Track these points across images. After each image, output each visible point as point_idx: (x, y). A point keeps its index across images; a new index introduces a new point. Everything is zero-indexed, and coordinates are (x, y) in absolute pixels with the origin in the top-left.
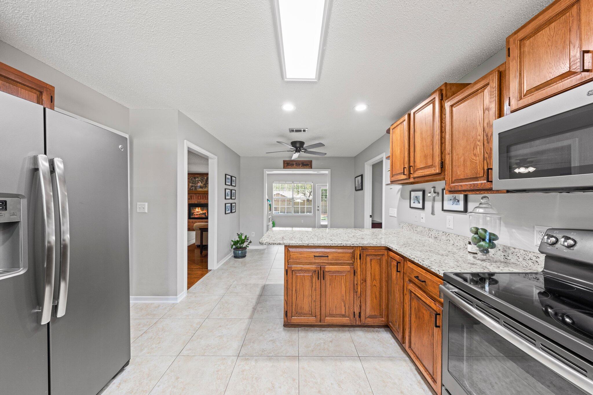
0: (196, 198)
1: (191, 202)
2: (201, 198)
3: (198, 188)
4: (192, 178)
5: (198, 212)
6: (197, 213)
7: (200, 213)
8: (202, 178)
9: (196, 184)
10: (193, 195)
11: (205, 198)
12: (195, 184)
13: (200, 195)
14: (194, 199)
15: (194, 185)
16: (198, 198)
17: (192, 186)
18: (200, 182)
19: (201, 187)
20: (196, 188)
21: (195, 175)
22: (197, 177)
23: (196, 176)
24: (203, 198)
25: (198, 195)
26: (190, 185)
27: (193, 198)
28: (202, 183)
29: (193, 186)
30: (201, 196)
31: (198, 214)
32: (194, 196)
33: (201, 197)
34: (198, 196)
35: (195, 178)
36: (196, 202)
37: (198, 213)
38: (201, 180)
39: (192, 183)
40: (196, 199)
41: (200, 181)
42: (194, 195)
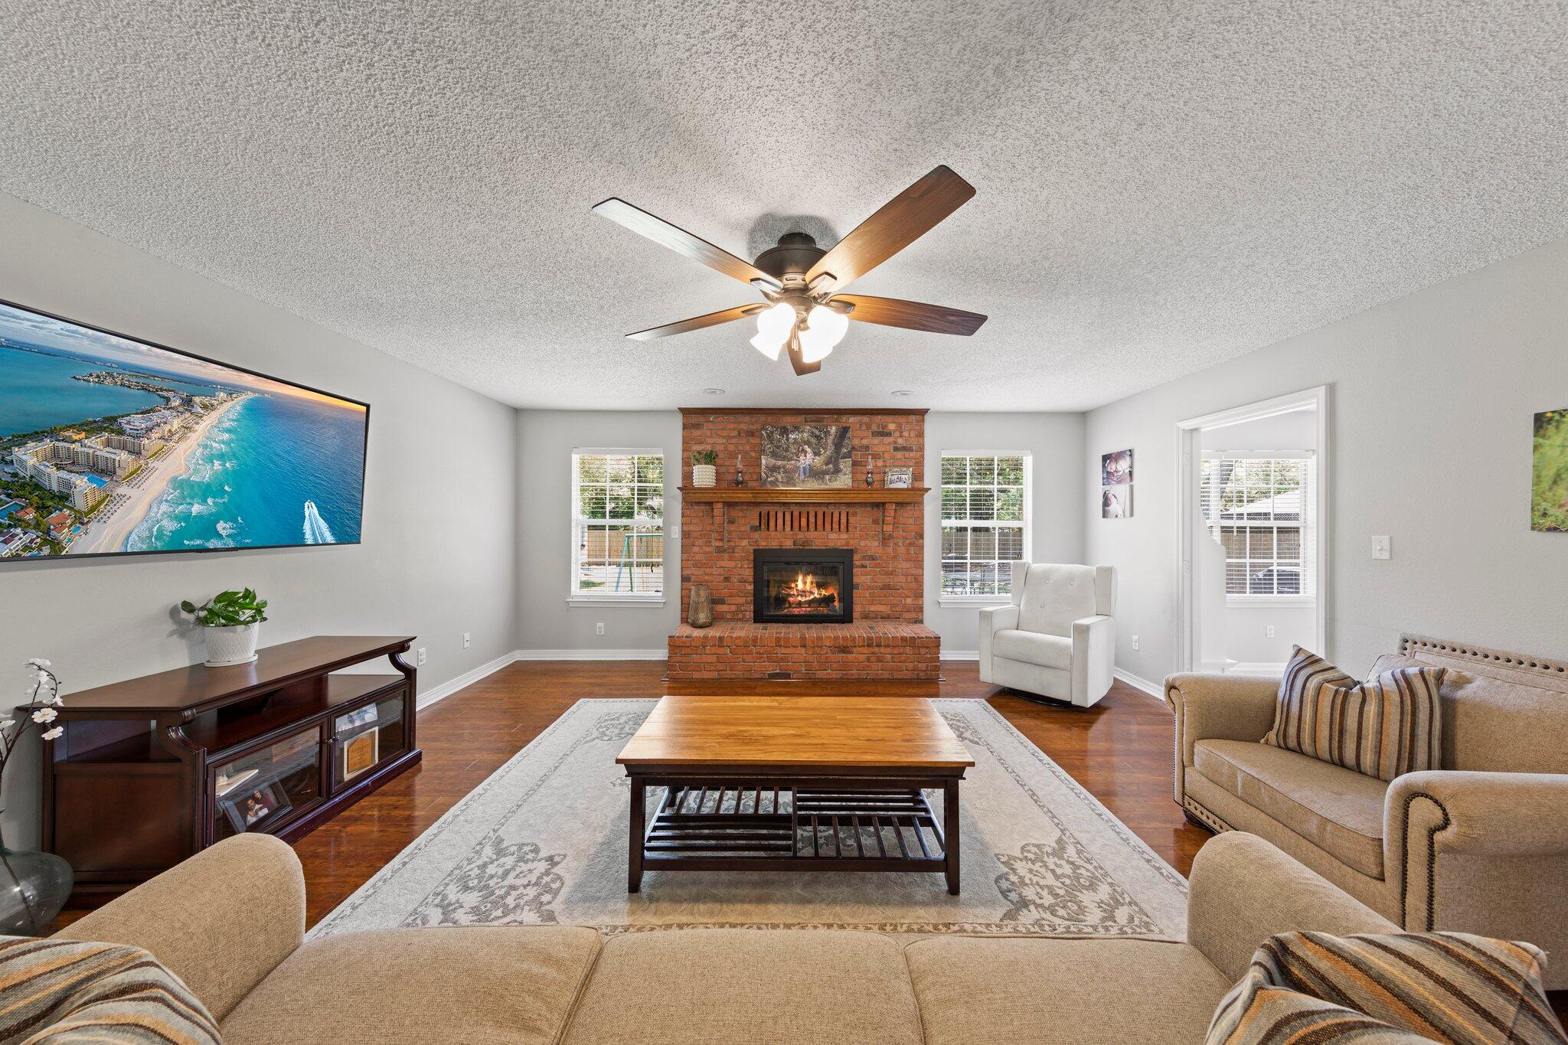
0: (788, 523)
1: (763, 544)
2: (812, 526)
3: (802, 477)
4: (772, 433)
5: (804, 592)
6: (799, 597)
8: (817, 433)
9: (790, 459)
10: (772, 509)
11: (828, 526)
12: (784, 458)
13: (804, 510)
14: (780, 527)
15: (779, 463)
16: (796, 524)
17: (774, 469)
18: (809, 450)
19: (814, 473)
20: (792, 478)
21: (784, 414)
22: (796, 428)
23: (788, 420)
24: (820, 522)
25: (796, 511)
27: (772, 524)
28: (816, 454)
29: (779, 468)
30: (812, 515)
32: (780, 515)
33: (812, 520)
34: (796, 514)
35: (785, 431)
36: (788, 544)
38: (813, 440)
39: (774, 455)
40: (788, 528)
41: (808, 443)
42: (776, 508)
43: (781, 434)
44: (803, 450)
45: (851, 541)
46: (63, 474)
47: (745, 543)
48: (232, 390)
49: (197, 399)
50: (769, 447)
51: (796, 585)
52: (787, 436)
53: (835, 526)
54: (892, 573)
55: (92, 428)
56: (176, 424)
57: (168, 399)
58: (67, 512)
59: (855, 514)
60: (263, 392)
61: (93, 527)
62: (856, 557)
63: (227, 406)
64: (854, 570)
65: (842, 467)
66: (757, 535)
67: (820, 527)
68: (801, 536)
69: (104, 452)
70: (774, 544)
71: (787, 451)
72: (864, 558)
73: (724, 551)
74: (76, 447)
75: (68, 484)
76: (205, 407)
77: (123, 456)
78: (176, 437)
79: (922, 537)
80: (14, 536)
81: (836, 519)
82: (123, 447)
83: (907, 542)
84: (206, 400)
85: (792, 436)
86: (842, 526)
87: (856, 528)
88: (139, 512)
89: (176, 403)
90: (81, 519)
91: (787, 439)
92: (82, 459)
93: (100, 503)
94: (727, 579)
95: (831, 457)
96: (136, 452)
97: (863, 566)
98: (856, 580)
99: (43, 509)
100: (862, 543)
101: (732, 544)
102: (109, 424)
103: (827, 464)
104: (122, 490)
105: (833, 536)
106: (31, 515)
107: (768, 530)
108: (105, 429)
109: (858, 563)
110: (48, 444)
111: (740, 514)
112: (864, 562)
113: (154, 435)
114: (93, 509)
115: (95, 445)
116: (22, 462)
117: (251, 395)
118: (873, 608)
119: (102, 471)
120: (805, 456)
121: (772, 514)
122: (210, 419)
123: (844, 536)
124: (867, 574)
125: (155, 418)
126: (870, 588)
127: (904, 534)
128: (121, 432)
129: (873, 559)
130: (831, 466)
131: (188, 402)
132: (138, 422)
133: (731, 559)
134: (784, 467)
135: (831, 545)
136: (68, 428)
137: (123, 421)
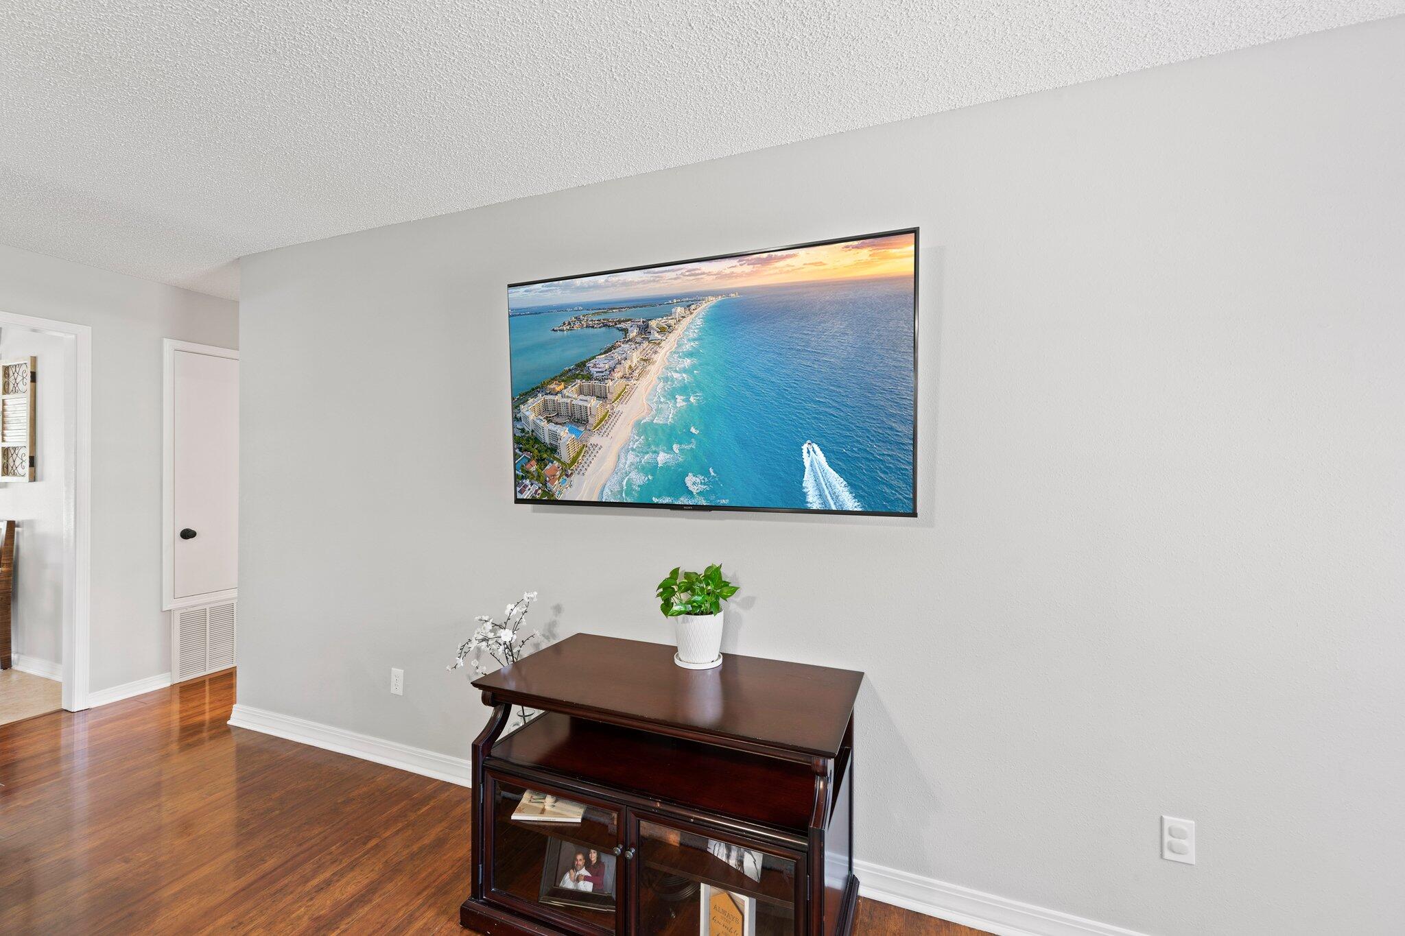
46: (552, 426)
48: (690, 300)
49: (653, 323)
55: (567, 377)
56: (635, 357)
57: (625, 331)
58: (556, 464)
60: (727, 293)
61: (575, 478)
63: (685, 322)
69: (578, 401)
74: (558, 398)
75: (555, 436)
76: (662, 330)
77: (593, 403)
78: (636, 374)
80: (525, 486)
82: (592, 393)
84: (662, 322)
88: (609, 463)
89: (633, 333)
90: (566, 472)
92: (563, 411)
93: (579, 454)
96: (603, 397)
99: (541, 461)
102: (578, 372)
104: (594, 439)
106: (534, 468)
108: (576, 377)
110: (540, 398)
113: (617, 375)
114: (574, 460)
115: (570, 395)
116: (526, 417)
117: (713, 301)
119: (578, 420)
122: (669, 343)
125: (616, 354)
128: (589, 377)
131: (645, 329)
132: (602, 363)
136: (550, 382)
137: (590, 364)
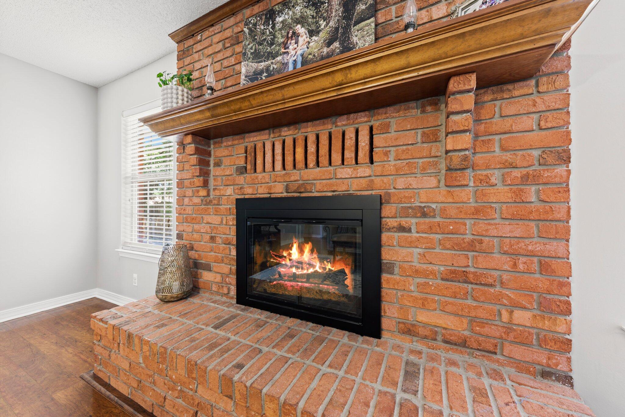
0: (279, 158)
1: (249, 192)
2: (311, 159)
4: (255, 25)
5: (300, 263)
6: (294, 270)
7: (311, 270)
9: (277, 54)
10: (260, 140)
11: (336, 157)
12: (269, 56)
13: (300, 134)
14: (268, 165)
15: (262, 65)
16: (289, 159)
18: (302, 31)
22: (286, 5)
24: (324, 150)
26: (243, 70)
27: (259, 163)
30: (311, 140)
31: (302, 276)
32: (269, 147)
33: (312, 149)
34: (289, 142)
35: (271, 15)
36: (279, 190)
37: (299, 272)
38: (309, 12)
39: (257, 56)
40: (278, 165)
41: (301, 20)
42: (264, 138)
43: (266, 23)
44: (294, 33)
45: (377, 180)
47: (229, 191)
50: (250, 47)
51: (290, 255)
52: (273, 21)
53: (349, 154)
54: (471, 246)
59: (385, 129)
62: (387, 210)
64: (385, 236)
65: (355, 39)
66: (241, 179)
67: (324, 160)
68: (295, 175)
70: (262, 192)
71: (272, 44)
72: (405, 213)
73: (209, 203)
79: (565, 158)
81: (350, 143)
83: (517, 173)
85: (279, 19)
86: (360, 154)
87: (386, 154)
91: (273, 27)
94: (213, 239)
95: (337, 29)
97: (402, 229)
98: (386, 255)
100: (401, 183)
101: (217, 193)
103: (329, 44)
105: (345, 172)
107: (255, 171)
109: (391, 222)
111: (226, 153)
112: (404, 222)
118: (423, 317)
120: (297, 43)
121: (259, 146)
123: (364, 170)
124: (411, 244)
126: (417, 273)
127: (508, 156)
129: (424, 215)
130: (336, 44)
133: (217, 212)
134: (267, 69)
135: (341, 188)
